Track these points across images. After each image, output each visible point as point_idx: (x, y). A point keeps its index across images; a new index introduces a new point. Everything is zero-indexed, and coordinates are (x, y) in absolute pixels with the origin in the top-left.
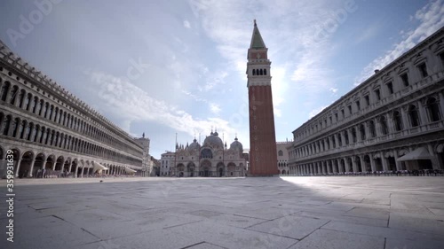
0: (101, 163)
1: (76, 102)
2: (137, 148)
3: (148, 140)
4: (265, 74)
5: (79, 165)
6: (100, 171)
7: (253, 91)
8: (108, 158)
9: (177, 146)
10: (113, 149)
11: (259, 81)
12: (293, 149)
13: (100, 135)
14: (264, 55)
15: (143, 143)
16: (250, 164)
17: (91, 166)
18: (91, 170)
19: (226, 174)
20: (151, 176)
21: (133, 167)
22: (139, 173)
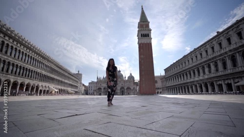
0: (53, 87)
1: (38, 50)
2: (75, 79)
3: (81, 75)
4: (148, 36)
5: (40, 88)
6: (53, 92)
7: (141, 46)
8: (58, 85)
9: (98, 78)
10: (60, 79)
11: (145, 40)
12: (164, 80)
13: (53, 71)
14: (147, 26)
15: (78, 76)
16: (140, 88)
17: (47, 89)
18: (48, 91)
19: (126, 93)
20: (83, 95)
21: (73, 89)
22: (76, 93)
